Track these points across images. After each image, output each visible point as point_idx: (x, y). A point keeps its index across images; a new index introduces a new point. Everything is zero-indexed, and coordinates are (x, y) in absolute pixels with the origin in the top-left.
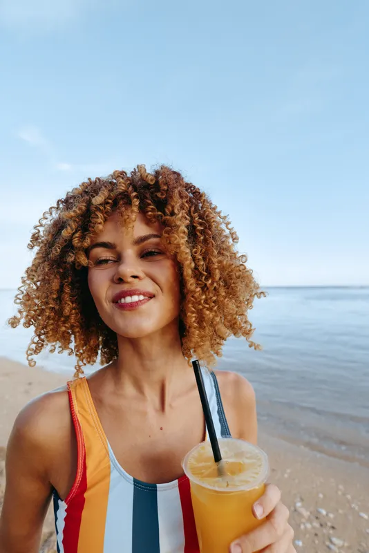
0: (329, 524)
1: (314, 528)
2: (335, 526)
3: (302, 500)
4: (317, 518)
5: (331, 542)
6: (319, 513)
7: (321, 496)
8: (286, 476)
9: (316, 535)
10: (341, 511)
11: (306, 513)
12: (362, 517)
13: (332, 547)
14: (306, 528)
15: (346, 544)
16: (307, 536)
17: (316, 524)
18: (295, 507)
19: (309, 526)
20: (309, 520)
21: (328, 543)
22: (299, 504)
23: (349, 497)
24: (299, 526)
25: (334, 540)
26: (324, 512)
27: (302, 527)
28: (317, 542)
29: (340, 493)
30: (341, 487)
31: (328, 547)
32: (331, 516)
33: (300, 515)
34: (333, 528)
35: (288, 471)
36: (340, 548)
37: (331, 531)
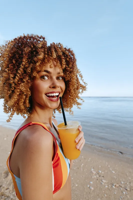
0: (102, 176)
1: (97, 177)
2: (104, 176)
3: (94, 168)
4: (98, 174)
5: (102, 181)
6: (99, 172)
7: (100, 166)
8: (89, 160)
9: (97, 179)
10: (106, 171)
11: (94, 172)
12: (113, 173)
13: (102, 183)
14: (94, 178)
15: (107, 182)
16: (95, 180)
17: (98, 176)
18: (91, 171)
19: (95, 177)
20: (96, 175)
21: (101, 182)
22: (92, 170)
23: (109, 166)
24: (92, 177)
25: (103, 181)
26: (100, 172)
27: (93, 177)
28: (97, 182)
29: (106, 165)
30: (107, 163)
31: (101, 183)
32: (103, 173)
33: (92, 173)
34: (103, 177)
35: (90, 159)
36: (105, 183)
37: (102, 178)
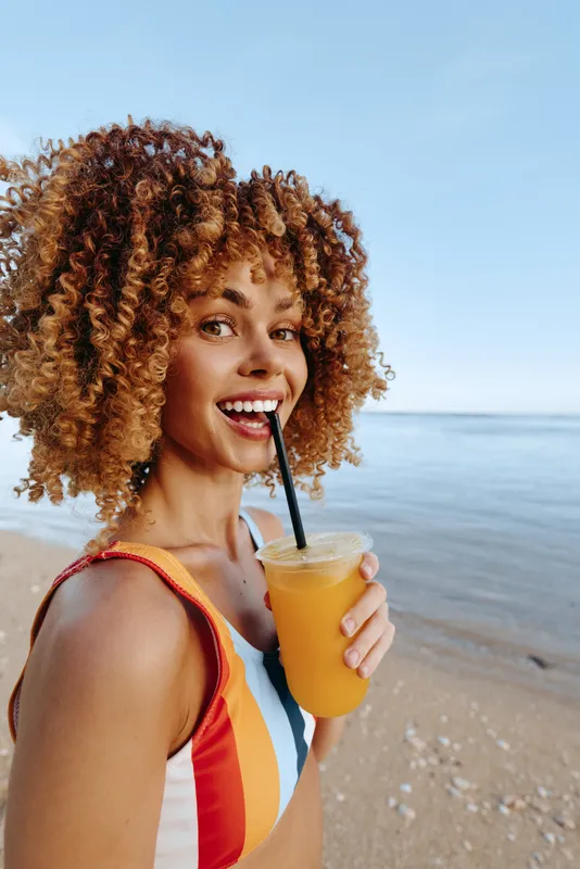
0: (452, 759)
1: (429, 765)
2: (462, 762)
3: (416, 725)
4: (436, 751)
5: (453, 785)
6: (438, 742)
7: (444, 719)
8: (396, 691)
9: (432, 775)
10: (471, 740)
11: (419, 744)
12: (500, 747)
13: (454, 791)
14: (418, 767)
15: (475, 786)
16: (419, 778)
17: (434, 760)
18: (405, 736)
19: (423, 763)
20: (425, 755)
21: (448, 786)
22: (411, 732)
23: (484, 719)
24: (408, 763)
25: (459, 781)
26: (446, 742)
27: (413, 765)
28: (432, 784)
29: (472, 714)
30: (474, 705)
31: (449, 793)
32: (457, 747)
33: (411, 747)
34: (458, 764)
35: (400, 684)
36: (465, 792)
37: (455, 770)
